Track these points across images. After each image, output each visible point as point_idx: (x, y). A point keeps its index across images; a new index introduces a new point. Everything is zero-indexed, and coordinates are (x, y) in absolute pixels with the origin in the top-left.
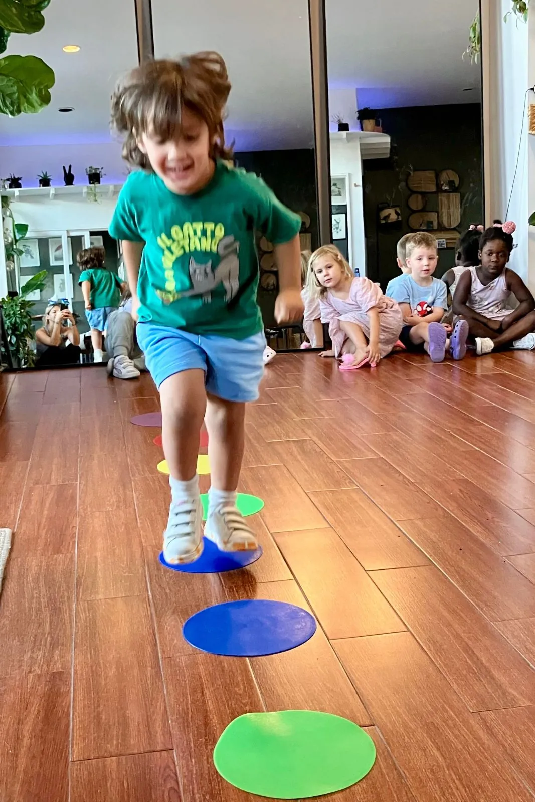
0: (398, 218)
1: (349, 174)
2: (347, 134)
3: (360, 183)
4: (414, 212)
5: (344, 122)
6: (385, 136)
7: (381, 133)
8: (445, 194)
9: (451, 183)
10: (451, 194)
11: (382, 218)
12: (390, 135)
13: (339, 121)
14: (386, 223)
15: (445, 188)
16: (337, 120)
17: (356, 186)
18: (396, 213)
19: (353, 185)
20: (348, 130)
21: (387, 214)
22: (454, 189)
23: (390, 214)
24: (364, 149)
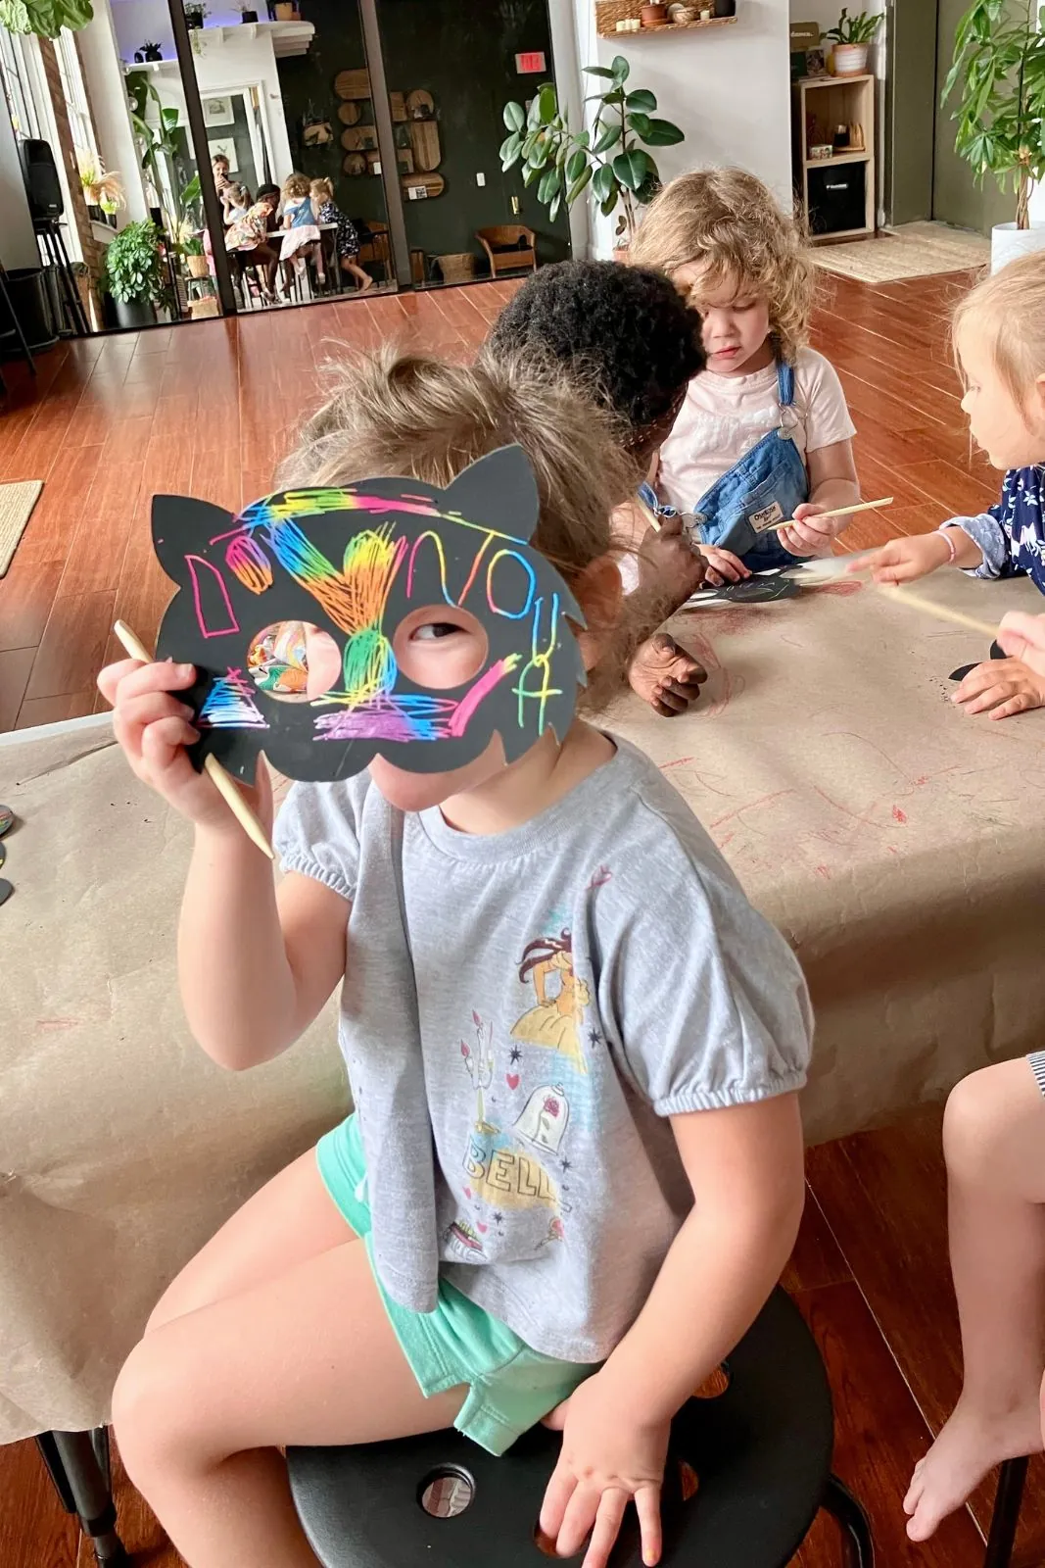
0: (329, 137)
1: (263, 82)
2: (257, 26)
3: (277, 91)
4: (346, 127)
5: (251, 10)
6: (305, 25)
7: (300, 22)
8: (418, 124)
9: (424, 108)
10: (425, 123)
11: (306, 138)
12: (315, 25)
13: (243, 9)
14: (315, 146)
15: (418, 115)
16: (240, 8)
17: (273, 97)
18: (328, 131)
19: (269, 98)
20: (257, 21)
21: (315, 132)
22: (429, 117)
23: (318, 133)
24: (277, 43)
